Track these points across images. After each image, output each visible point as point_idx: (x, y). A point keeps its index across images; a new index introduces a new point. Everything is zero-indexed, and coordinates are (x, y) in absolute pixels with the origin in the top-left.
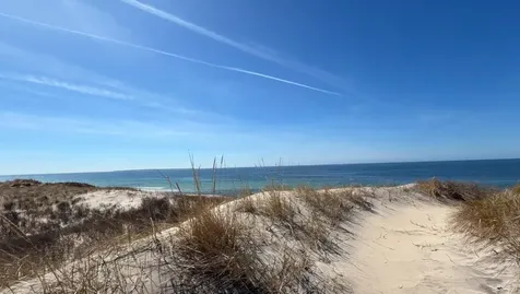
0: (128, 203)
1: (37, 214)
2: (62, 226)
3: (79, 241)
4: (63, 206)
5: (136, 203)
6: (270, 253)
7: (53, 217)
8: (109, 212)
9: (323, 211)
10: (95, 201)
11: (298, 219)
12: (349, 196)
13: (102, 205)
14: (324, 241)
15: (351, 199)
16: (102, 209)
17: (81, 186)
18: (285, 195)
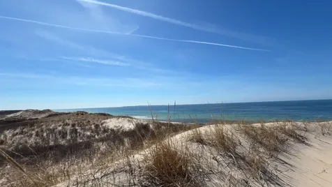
0: (128, 126)
1: (85, 130)
2: (96, 137)
3: (103, 147)
4: (97, 126)
5: (132, 127)
6: (217, 181)
7: (92, 132)
8: (118, 130)
9: (261, 143)
10: (112, 124)
11: (239, 150)
12: (283, 130)
13: (115, 126)
14: (265, 172)
15: (285, 132)
16: (115, 129)
17: (105, 115)
18: (227, 128)
